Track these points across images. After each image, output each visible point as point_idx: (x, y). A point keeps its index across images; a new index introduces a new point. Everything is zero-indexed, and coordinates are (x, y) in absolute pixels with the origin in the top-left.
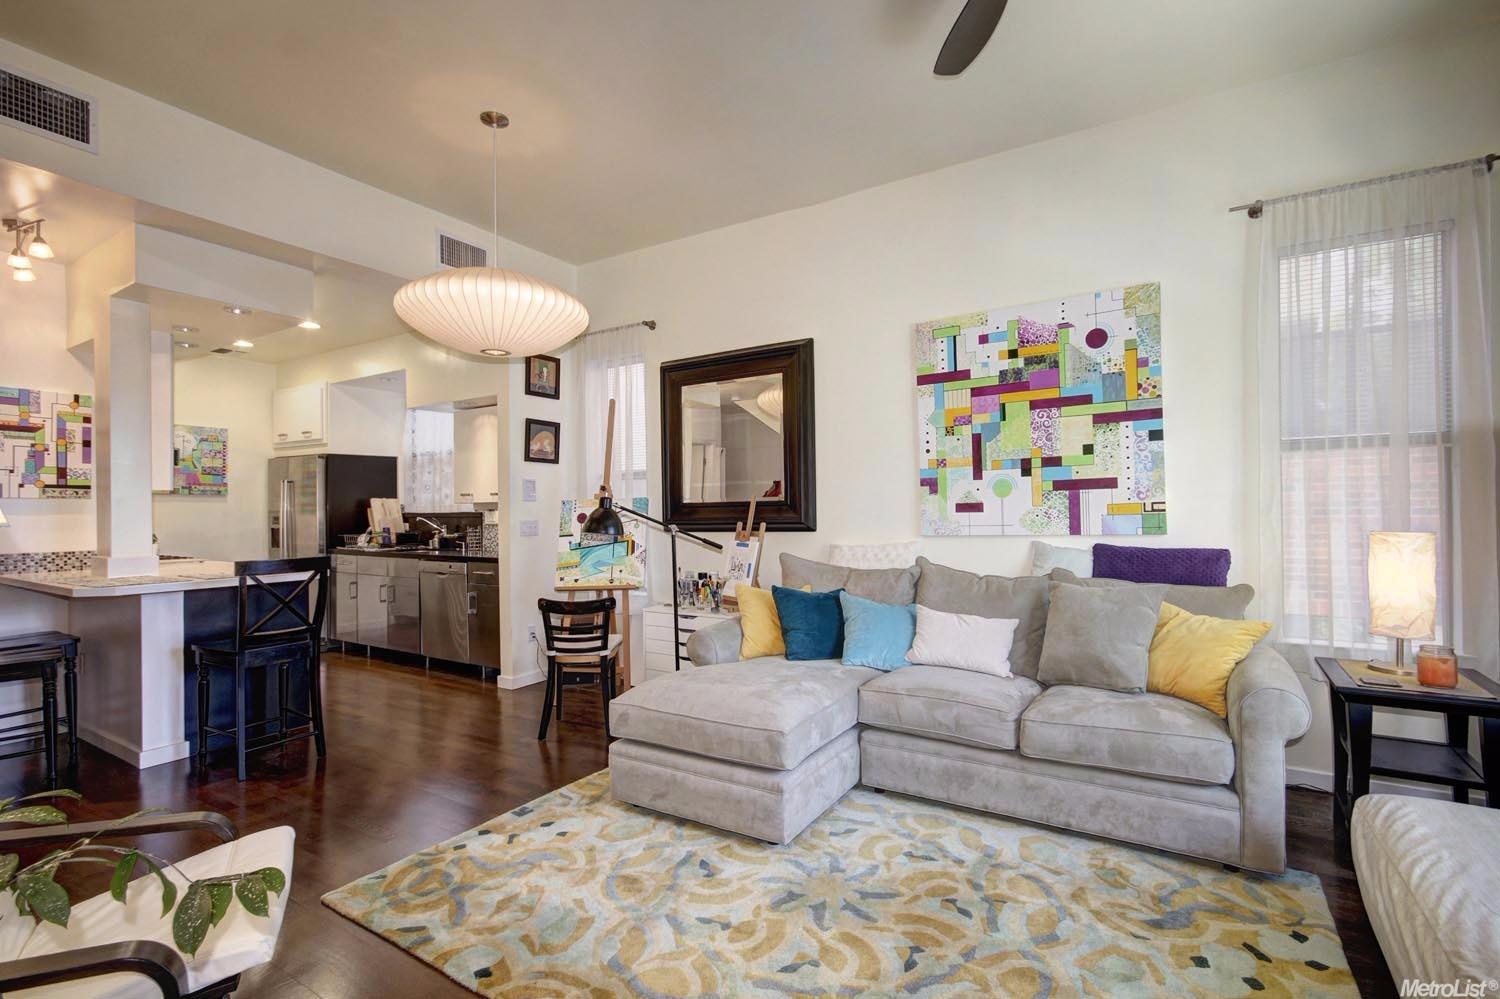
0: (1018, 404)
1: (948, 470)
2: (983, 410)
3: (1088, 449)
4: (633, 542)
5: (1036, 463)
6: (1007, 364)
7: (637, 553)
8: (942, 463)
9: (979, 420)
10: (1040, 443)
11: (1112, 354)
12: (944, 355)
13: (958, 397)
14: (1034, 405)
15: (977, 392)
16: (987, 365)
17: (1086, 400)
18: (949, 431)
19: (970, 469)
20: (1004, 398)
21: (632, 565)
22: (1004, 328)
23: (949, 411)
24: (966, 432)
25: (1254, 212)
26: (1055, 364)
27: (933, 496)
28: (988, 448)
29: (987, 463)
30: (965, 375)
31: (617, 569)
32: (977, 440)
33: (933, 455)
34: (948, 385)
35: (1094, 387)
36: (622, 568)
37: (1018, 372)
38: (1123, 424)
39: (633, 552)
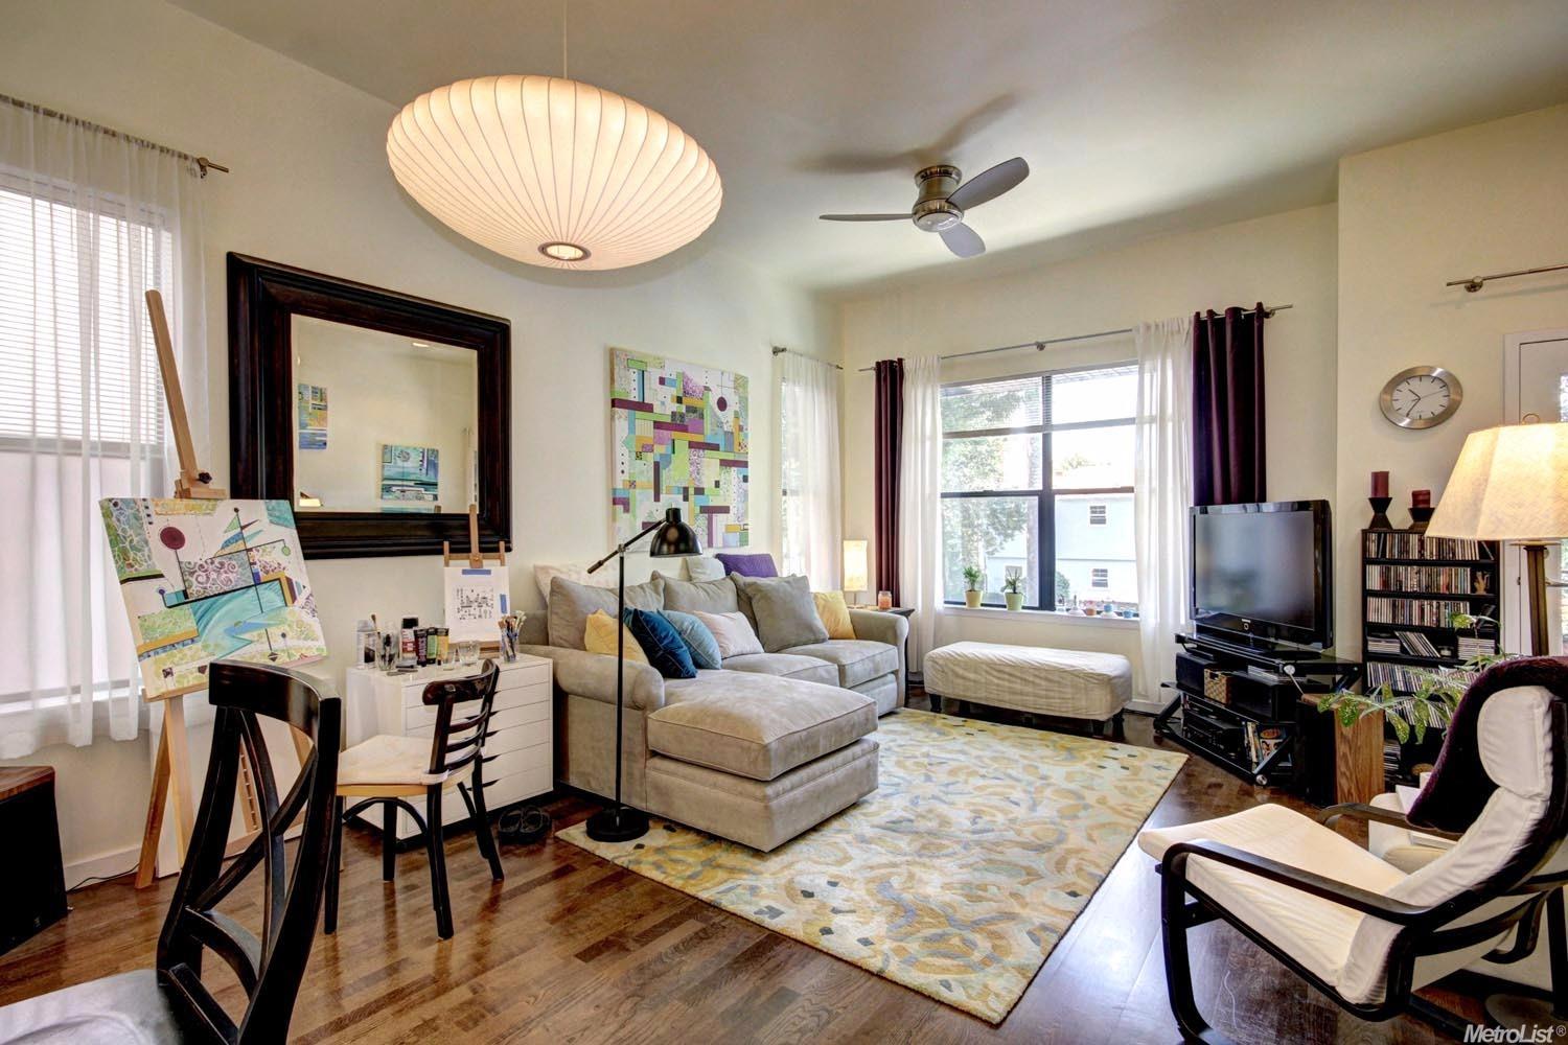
0: (682, 440)
1: (637, 491)
2: (660, 442)
3: (717, 484)
4: (289, 581)
5: (691, 491)
6: (675, 407)
7: (301, 599)
8: (633, 484)
9: (660, 450)
10: (694, 476)
11: (727, 417)
12: (635, 385)
13: (644, 425)
14: (692, 445)
15: (658, 425)
16: (665, 404)
17: (715, 447)
18: (639, 456)
19: (652, 492)
20: (675, 434)
21: (300, 623)
22: (674, 377)
23: (639, 438)
24: (650, 458)
25: (776, 351)
26: (702, 416)
27: (626, 514)
28: (664, 474)
29: (663, 488)
30: (648, 408)
31: (275, 632)
32: (657, 466)
33: (626, 477)
34: (639, 414)
35: (720, 440)
36: (285, 628)
37: (682, 416)
38: (733, 469)
39: (294, 598)
